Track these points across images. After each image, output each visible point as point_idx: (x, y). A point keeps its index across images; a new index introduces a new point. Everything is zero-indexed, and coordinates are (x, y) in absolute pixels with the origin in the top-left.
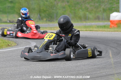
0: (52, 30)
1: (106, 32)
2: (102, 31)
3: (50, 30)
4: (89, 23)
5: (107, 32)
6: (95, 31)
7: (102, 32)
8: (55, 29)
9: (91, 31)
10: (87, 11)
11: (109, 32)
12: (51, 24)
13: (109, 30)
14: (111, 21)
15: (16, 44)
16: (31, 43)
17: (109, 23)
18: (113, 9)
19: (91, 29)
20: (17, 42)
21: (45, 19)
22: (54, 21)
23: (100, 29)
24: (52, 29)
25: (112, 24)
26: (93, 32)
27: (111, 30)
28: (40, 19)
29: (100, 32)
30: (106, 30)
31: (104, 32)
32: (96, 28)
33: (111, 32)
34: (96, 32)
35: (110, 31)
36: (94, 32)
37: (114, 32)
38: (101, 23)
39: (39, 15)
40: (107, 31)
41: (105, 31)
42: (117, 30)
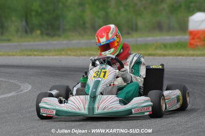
0: (61, 55)
1: (184, 58)
2: (175, 55)
3: (58, 55)
5: (187, 58)
6: (160, 55)
7: (175, 57)
8: (69, 53)
9: (150, 55)
13: (191, 52)
16: (20, 87)
19: (150, 52)
21: (39, 32)
22: (59, 37)
23: (171, 52)
24: (63, 53)
26: (156, 57)
28: (26, 32)
29: (171, 57)
30: (184, 52)
31: (180, 57)
32: (161, 48)
34: (162, 57)
35: (193, 55)
36: (158, 57)
39: (24, 23)
40: (188, 55)
41: (183, 55)
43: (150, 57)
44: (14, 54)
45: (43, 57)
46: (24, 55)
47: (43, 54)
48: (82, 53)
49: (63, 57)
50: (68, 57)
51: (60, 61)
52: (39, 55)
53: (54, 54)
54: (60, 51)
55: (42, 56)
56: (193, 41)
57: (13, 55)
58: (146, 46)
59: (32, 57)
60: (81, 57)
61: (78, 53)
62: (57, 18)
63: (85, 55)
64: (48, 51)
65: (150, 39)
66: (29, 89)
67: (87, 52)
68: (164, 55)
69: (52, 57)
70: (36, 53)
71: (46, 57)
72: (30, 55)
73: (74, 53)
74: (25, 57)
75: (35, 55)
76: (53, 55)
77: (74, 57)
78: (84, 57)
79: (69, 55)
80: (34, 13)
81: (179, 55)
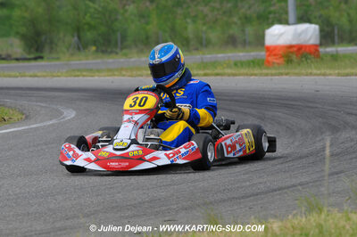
0: (114, 75)
1: (256, 77)
2: (247, 75)
3: (108, 76)
4: (209, 56)
5: (261, 77)
6: (229, 75)
7: (246, 77)
8: (124, 73)
9: (217, 75)
10: (204, 24)
11: (266, 78)
12: (110, 60)
13: (265, 71)
14: (268, 49)
15: (24, 117)
16: (62, 113)
18: (271, 16)
19: (216, 71)
20: (24, 112)
21: (94, 48)
22: (117, 53)
24: (116, 73)
25: (269, 55)
26: (224, 77)
27: (269, 71)
28: (79, 49)
29: (242, 77)
30: (257, 71)
33: (270, 77)
34: (231, 78)
35: (267, 75)
36: (227, 77)
38: (241, 54)
39: (76, 38)
40: (261, 75)
41: (256, 75)
42: (286, 71)
43: (218, 77)
44: (59, 74)
46: (71, 76)
48: (139, 73)
49: (116, 77)
50: (122, 78)
51: (112, 82)
52: (88, 76)
53: (106, 74)
54: (111, 71)
55: (92, 76)
56: (270, 59)
57: (58, 76)
58: (214, 64)
59: (81, 78)
60: (137, 78)
61: (134, 73)
63: (142, 76)
64: (98, 71)
65: (220, 55)
66: (73, 116)
68: (234, 75)
69: (103, 78)
70: (85, 73)
71: (96, 78)
72: (78, 76)
73: (129, 74)
74: (72, 78)
75: (84, 76)
76: (104, 76)
77: (129, 78)
78: (140, 78)
79: (124, 76)
80: (86, 27)
81: (252, 75)
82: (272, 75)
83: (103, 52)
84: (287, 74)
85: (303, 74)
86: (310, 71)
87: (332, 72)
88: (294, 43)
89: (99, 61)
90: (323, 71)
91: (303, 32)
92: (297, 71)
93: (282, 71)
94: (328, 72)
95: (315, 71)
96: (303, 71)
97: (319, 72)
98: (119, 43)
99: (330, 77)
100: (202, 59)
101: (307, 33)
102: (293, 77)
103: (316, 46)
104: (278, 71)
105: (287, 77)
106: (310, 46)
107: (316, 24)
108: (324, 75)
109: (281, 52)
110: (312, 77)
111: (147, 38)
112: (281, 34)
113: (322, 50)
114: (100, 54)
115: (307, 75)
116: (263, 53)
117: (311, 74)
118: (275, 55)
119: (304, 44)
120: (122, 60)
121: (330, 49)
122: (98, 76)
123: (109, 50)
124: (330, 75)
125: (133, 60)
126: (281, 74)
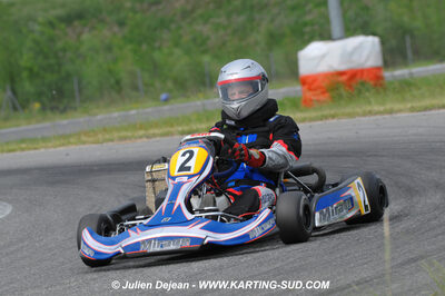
0: (69, 143)
3: (63, 145)
8: (84, 138)
10: (205, 52)
11: (303, 124)
12: (65, 122)
14: (303, 81)
17: (299, 88)
18: (308, 29)
21: (37, 106)
22: (75, 109)
24: (72, 140)
25: (310, 89)
27: (308, 115)
28: (15, 108)
33: (308, 124)
35: (304, 121)
37: (320, 122)
39: (9, 93)
42: (332, 112)
45: (37, 151)
47: (36, 146)
48: (107, 136)
49: (73, 147)
50: (82, 146)
51: (67, 155)
52: (30, 149)
53: (58, 143)
54: (65, 138)
55: (36, 149)
59: (19, 152)
60: (105, 144)
61: (100, 136)
62: (68, 77)
63: (112, 141)
64: (44, 139)
67: (116, 135)
69: (52, 150)
71: (42, 150)
73: (91, 139)
75: (23, 150)
76: (55, 147)
77: (94, 146)
78: (110, 144)
79: (84, 143)
82: (312, 120)
83: (52, 109)
84: (333, 117)
85: (359, 115)
86: (368, 108)
87: (401, 106)
88: (343, 68)
89: (47, 124)
90: (388, 106)
91: (356, 49)
92: (349, 110)
93: (326, 112)
94: (397, 106)
95: (376, 108)
96: (359, 110)
97: (382, 108)
98: (77, 94)
99: (399, 115)
100: (204, 105)
101: (362, 50)
102: (344, 121)
103: (378, 69)
104: (319, 114)
105: (335, 121)
106: (370, 70)
107: (374, 34)
108: (391, 112)
109: (324, 84)
110: (373, 118)
111: (118, 82)
112: (323, 56)
113: (387, 74)
114: (49, 113)
115: (364, 114)
116: (298, 88)
117: (370, 113)
118: (315, 90)
119: (360, 67)
120: (82, 120)
121: (400, 72)
122: (45, 147)
123: (61, 107)
124: (400, 111)
125: (99, 117)
126: (326, 117)
